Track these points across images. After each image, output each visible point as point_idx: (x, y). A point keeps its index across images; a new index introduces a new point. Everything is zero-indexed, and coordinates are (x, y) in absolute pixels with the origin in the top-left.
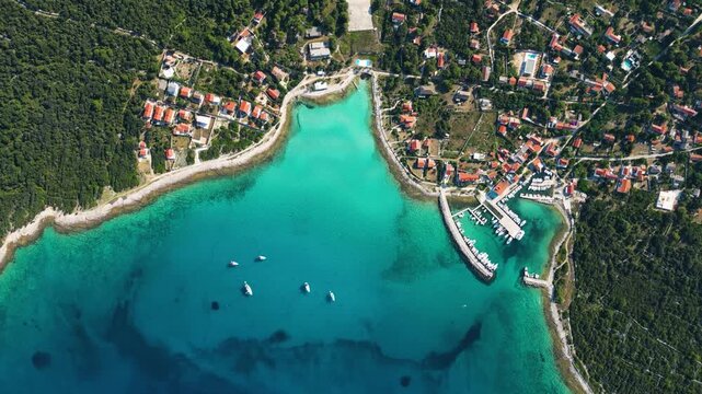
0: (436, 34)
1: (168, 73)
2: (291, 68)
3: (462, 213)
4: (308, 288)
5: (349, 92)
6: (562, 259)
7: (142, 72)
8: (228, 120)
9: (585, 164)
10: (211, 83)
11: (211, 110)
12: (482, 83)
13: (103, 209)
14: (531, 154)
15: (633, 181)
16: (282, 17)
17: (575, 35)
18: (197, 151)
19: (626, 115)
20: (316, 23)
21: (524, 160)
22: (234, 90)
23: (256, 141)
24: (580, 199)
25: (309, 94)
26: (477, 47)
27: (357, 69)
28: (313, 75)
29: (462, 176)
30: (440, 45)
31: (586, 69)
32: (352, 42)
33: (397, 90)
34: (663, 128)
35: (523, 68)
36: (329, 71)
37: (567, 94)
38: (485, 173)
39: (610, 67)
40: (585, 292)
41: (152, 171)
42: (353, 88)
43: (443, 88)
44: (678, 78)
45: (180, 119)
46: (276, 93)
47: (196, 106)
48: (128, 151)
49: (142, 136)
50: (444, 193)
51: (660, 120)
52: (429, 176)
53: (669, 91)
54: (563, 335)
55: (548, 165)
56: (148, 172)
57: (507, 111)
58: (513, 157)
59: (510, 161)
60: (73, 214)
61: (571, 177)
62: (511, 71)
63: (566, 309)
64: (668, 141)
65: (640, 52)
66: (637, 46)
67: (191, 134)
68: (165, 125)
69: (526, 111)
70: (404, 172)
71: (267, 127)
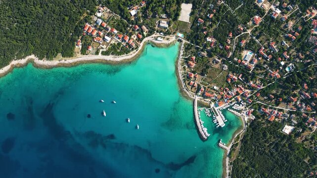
0: (214, 32)
1: (99, 15)
2: (150, 28)
3: (202, 109)
4: (129, 121)
5: (171, 45)
6: (237, 140)
7: (88, 11)
8: (118, 41)
9: (258, 104)
10: (115, 24)
11: (112, 35)
12: (226, 58)
13: (55, 62)
14: (237, 94)
15: (276, 117)
16: (153, 6)
17: (271, 50)
18: (101, 50)
19: (281, 89)
20: (166, 13)
21: (234, 95)
22: (124, 30)
23: (127, 54)
24: (252, 118)
25: (154, 41)
26: (229, 43)
27: (177, 37)
28: (158, 34)
29: (206, 94)
30: (214, 37)
31: (271, 65)
32: (179, 25)
33: (190, 50)
34: (295, 99)
35: (245, 57)
36: (165, 34)
37: (260, 73)
38: (216, 95)
39: (281, 68)
40: (242, 157)
41: (80, 53)
42: (173, 44)
43: (210, 55)
44: (307, 81)
45: (98, 35)
46: (141, 36)
47: (106, 32)
48: (73, 41)
49: (80, 37)
50: (197, 98)
51: (295, 96)
52: (193, 90)
53: (302, 85)
54: (228, 171)
55: (243, 100)
56: (78, 53)
57: (233, 73)
58: (230, 92)
59: (228, 94)
60: (42, 61)
61: (251, 108)
62: (240, 57)
63: (232, 161)
64: (295, 105)
65: (295, 65)
66: (295, 62)
67: (101, 43)
68: (91, 35)
69: (241, 75)
70: (184, 85)
71: (133, 49)
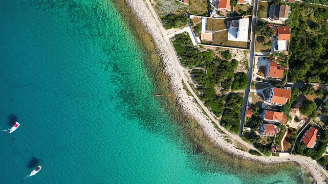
8: (250, 71)
10: (309, 30)
11: (261, 39)
22: (304, 72)
23: (223, 122)
46: (312, 144)
47: (265, 13)
67: (214, 14)
71: (249, 137)
